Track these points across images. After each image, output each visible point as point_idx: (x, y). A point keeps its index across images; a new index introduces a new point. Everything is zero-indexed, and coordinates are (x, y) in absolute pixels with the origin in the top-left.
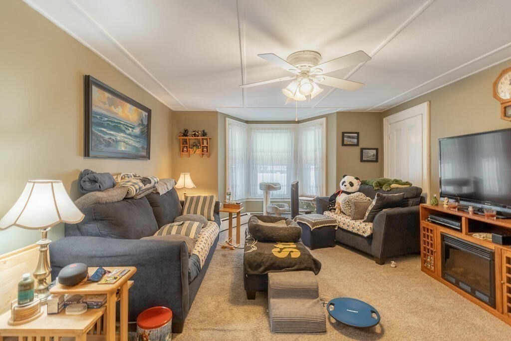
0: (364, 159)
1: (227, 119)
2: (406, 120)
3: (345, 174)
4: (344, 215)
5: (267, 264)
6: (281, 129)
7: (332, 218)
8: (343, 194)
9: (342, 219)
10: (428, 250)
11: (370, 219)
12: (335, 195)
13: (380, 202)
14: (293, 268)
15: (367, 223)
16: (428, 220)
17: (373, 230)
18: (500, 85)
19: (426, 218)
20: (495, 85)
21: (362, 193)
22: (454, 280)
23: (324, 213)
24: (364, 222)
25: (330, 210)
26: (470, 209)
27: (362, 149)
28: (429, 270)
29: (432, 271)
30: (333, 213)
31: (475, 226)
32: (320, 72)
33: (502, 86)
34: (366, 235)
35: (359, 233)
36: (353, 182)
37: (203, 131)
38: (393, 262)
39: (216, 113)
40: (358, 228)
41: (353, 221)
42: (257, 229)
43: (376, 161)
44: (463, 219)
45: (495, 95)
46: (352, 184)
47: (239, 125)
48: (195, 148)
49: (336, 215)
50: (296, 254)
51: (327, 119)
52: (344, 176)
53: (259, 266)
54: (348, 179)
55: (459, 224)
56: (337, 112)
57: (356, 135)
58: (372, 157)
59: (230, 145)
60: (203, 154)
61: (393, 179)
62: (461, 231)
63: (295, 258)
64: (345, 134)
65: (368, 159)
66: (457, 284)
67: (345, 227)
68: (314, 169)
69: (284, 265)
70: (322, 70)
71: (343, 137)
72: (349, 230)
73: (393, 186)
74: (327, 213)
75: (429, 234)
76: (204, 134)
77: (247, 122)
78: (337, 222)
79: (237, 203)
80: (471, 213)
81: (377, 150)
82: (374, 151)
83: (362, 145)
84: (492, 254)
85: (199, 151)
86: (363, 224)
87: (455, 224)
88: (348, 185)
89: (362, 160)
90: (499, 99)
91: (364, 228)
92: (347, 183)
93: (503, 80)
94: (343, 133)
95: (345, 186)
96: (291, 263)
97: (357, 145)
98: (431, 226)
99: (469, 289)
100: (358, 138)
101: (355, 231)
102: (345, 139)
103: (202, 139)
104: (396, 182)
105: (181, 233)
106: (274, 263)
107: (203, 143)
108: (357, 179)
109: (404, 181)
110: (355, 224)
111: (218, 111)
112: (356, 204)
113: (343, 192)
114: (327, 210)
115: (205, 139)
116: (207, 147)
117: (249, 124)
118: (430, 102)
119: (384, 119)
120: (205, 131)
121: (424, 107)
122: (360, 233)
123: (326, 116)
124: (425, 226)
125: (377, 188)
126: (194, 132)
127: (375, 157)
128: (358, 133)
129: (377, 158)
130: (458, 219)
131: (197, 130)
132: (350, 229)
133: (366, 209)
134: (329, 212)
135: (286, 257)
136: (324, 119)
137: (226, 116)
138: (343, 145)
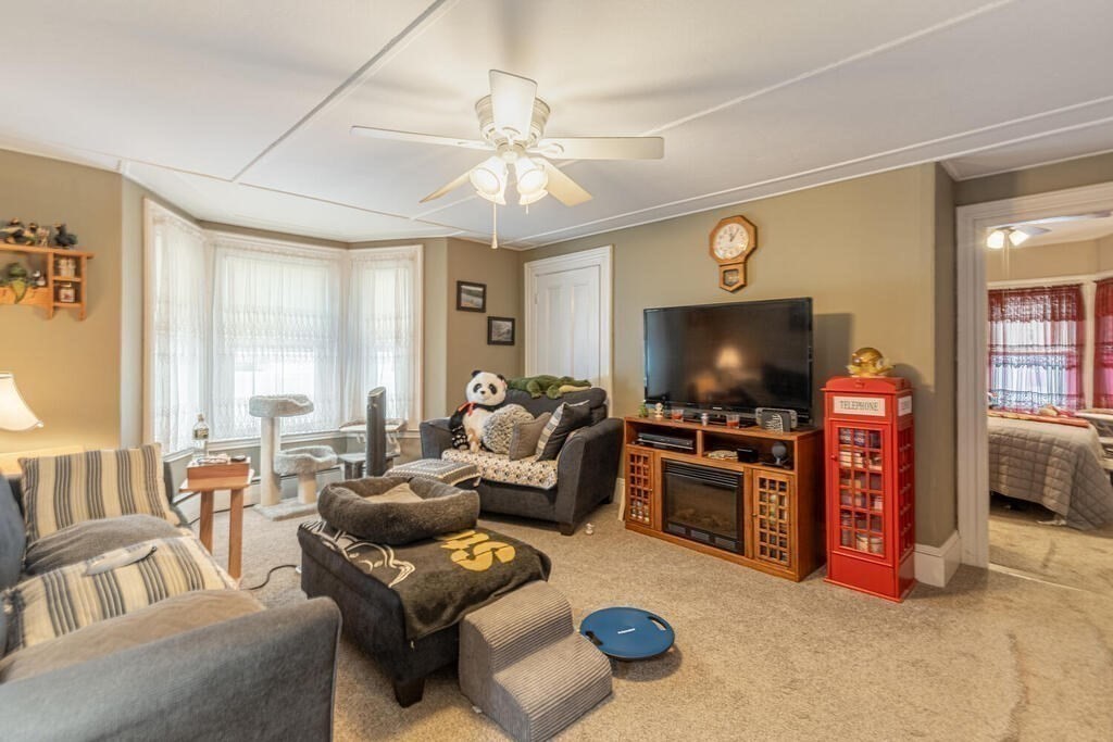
0: (494, 338)
1: (151, 204)
2: (570, 273)
3: (477, 369)
4: (491, 454)
5: (459, 596)
6: (305, 257)
7: (467, 463)
8: (478, 410)
9: (490, 461)
10: (639, 491)
11: (551, 454)
12: (460, 415)
13: (567, 420)
14: (509, 587)
15: (544, 463)
16: (638, 443)
17: (559, 474)
18: (717, 240)
19: (633, 439)
20: (712, 236)
21: (519, 406)
22: (682, 530)
23: (444, 455)
24: (538, 461)
25: (456, 448)
26: (704, 417)
27: (490, 319)
28: (642, 524)
29: (646, 525)
30: (465, 453)
31: (712, 442)
32: (555, 152)
33: (722, 241)
34: (547, 486)
35: (531, 484)
36: (495, 384)
37: (61, 229)
38: (589, 525)
39: (115, 177)
40: (529, 474)
41: (516, 463)
42: (391, 516)
43: (512, 343)
44: (699, 434)
45: (712, 252)
46: (493, 390)
47: (185, 228)
48: (18, 284)
49: (474, 456)
50: (507, 554)
51: (424, 248)
52: (475, 373)
53: (442, 606)
54: (484, 378)
55: (691, 442)
56: (448, 238)
57: (481, 289)
58: (505, 336)
59: (157, 286)
60: (55, 308)
61: (560, 377)
62: (694, 452)
63: (509, 562)
64: (463, 287)
65: (501, 338)
66: (687, 536)
67: (500, 477)
68: (392, 359)
69: (492, 585)
70: (563, 150)
71: (459, 291)
72: (508, 481)
73: (564, 388)
74: (449, 454)
75: (641, 464)
76: (62, 239)
77: (202, 223)
78: (480, 469)
79: (233, 460)
80: (705, 423)
81: (512, 320)
82: (509, 324)
83: (490, 312)
84: (740, 478)
85: (36, 297)
86: (539, 466)
87: (687, 444)
88: (488, 391)
89: (490, 342)
90: (717, 259)
91: (542, 473)
92: (485, 388)
93: (721, 233)
94: (460, 284)
95: (483, 392)
96: (504, 576)
97: (482, 310)
98: (645, 451)
99: (706, 537)
100: (484, 295)
101: (522, 481)
102: (464, 296)
103: (55, 255)
104: (568, 381)
105: (171, 588)
106: (472, 589)
107: (57, 271)
108: (501, 377)
109: (577, 378)
110: (522, 467)
111: (126, 171)
112: (520, 429)
113: (476, 406)
114: (449, 448)
115: (67, 257)
116: (77, 287)
117: (209, 232)
118: (614, 246)
119: (526, 265)
120: (69, 230)
121: (603, 255)
122: (534, 483)
123: (423, 242)
124: (632, 453)
125: (537, 395)
126: (12, 224)
127: (510, 335)
128: (483, 286)
129: (513, 340)
130: (691, 435)
131: (26, 222)
132: (511, 480)
133: (538, 435)
134: (455, 451)
135: (491, 567)
136: (419, 248)
137: (145, 193)
138: (459, 308)
